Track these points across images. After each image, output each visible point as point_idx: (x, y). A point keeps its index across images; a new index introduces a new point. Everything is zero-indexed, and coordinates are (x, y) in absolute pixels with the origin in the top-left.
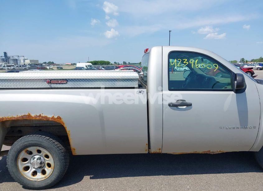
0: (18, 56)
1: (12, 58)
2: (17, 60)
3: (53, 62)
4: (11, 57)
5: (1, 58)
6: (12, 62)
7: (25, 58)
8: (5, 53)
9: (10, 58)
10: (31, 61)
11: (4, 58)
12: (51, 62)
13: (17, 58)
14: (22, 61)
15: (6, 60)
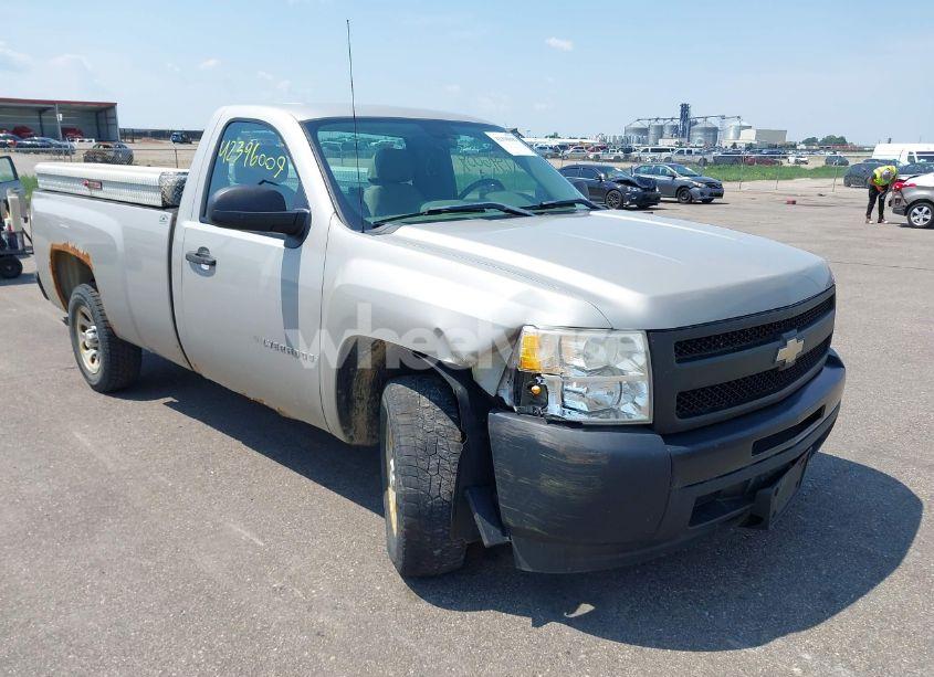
0: (723, 117)
1: (701, 124)
2: (715, 130)
4: (699, 120)
5: (671, 123)
7: (744, 124)
8: (685, 109)
9: (696, 123)
10: (759, 134)
11: (677, 122)
13: (715, 123)
14: (731, 135)
15: (684, 131)
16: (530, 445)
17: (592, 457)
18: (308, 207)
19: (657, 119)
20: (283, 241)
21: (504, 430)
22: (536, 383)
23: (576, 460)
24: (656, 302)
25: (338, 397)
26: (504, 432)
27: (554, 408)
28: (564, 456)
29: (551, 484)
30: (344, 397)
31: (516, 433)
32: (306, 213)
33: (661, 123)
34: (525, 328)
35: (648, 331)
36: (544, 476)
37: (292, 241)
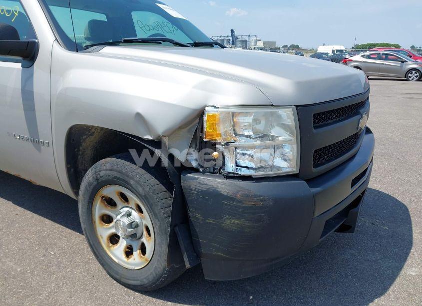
0: (249, 36)
1: (240, 39)
2: (246, 41)
3: (298, 46)
5: (227, 38)
6: (240, 45)
7: (258, 39)
8: (233, 31)
9: (238, 38)
10: (265, 43)
11: (230, 38)
12: (294, 45)
13: (246, 38)
14: (253, 44)
15: (233, 42)
16: (214, 195)
17: (262, 201)
18: (36, 38)
19: (221, 36)
20: (20, 64)
21: (194, 185)
22: (215, 149)
23: (250, 204)
24: (300, 85)
25: (68, 170)
26: (194, 187)
27: (230, 167)
28: (240, 202)
29: (230, 222)
30: (72, 170)
31: (202, 187)
32: (35, 42)
33: (223, 38)
34: (207, 108)
35: (297, 106)
36: (227, 217)
37: (27, 63)
